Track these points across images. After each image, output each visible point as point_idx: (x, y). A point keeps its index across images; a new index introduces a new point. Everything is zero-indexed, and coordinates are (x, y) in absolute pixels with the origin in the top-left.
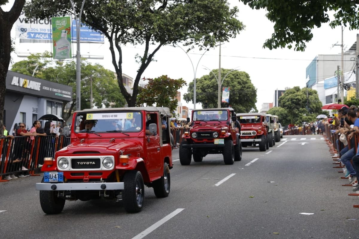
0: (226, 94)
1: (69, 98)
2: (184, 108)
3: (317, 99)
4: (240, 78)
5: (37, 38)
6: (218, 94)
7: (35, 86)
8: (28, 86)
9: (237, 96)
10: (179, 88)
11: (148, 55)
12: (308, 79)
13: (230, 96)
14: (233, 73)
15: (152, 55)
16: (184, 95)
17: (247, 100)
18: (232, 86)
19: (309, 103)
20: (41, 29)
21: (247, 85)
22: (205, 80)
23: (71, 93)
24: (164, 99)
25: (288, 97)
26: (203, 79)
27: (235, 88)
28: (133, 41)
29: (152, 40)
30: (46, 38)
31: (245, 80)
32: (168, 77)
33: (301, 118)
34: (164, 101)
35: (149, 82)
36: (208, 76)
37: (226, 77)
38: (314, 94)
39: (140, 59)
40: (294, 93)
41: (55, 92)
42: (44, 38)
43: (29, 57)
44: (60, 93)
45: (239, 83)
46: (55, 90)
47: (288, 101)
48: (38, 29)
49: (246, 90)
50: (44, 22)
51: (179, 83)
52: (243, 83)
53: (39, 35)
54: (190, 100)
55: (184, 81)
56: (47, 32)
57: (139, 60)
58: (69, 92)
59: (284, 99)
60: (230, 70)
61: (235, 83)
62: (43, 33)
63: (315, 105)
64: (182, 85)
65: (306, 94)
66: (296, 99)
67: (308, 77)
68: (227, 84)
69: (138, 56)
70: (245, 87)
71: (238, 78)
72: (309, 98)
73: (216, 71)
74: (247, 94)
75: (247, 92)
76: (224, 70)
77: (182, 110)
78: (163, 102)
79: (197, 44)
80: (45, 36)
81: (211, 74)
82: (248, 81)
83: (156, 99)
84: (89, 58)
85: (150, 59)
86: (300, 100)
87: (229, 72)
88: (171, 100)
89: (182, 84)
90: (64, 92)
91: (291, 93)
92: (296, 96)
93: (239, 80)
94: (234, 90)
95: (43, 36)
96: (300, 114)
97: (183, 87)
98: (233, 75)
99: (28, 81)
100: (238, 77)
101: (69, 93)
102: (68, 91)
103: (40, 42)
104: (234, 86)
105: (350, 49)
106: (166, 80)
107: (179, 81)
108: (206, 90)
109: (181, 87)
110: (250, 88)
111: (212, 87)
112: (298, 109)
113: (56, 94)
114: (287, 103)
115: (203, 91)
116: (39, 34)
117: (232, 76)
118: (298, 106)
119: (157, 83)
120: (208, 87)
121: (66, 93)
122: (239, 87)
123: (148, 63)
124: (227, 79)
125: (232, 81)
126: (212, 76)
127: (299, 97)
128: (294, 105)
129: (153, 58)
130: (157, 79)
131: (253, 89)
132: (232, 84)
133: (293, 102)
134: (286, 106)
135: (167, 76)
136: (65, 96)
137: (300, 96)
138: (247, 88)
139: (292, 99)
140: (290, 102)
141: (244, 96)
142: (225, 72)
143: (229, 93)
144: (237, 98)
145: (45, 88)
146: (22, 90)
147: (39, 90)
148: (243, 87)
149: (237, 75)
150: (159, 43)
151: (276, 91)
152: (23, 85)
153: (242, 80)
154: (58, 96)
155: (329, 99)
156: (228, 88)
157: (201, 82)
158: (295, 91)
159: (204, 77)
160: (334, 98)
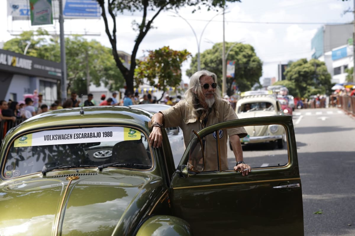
0: (231, 68)
3: (325, 71)
4: (245, 51)
6: (222, 69)
7: (25, 64)
8: (17, 65)
11: (147, 22)
13: (236, 70)
14: (237, 46)
15: (150, 22)
19: (317, 75)
22: (208, 54)
26: (206, 53)
27: (240, 62)
28: (130, 8)
29: (151, 6)
31: (250, 53)
32: (170, 48)
33: (309, 92)
35: (149, 55)
36: (211, 50)
37: (230, 51)
38: (323, 66)
39: (138, 26)
41: (48, 71)
43: (21, 35)
44: (54, 72)
45: (244, 56)
46: (48, 68)
47: (295, 74)
49: (252, 64)
52: (248, 57)
57: (136, 27)
59: (290, 71)
61: (240, 56)
63: (323, 78)
65: (314, 66)
66: (304, 72)
68: (231, 58)
69: (135, 23)
70: (251, 60)
71: (242, 51)
72: (318, 70)
73: (219, 44)
75: (253, 66)
76: (227, 43)
79: (204, 4)
81: (214, 47)
82: (253, 54)
84: (86, 35)
85: (148, 27)
86: (308, 73)
87: (233, 45)
89: (187, 55)
90: (58, 70)
91: (298, 65)
92: (304, 68)
93: (244, 53)
94: (238, 64)
96: (308, 87)
97: (187, 59)
98: (238, 48)
99: (17, 59)
104: (238, 60)
106: (167, 52)
108: (210, 65)
110: (256, 61)
111: (215, 61)
112: (306, 81)
113: (49, 73)
114: (294, 76)
117: (237, 50)
118: (306, 79)
119: (157, 54)
120: (212, 61)
122: (244, 60)
123: (147, 31)
124: (230, 53)
125: (236, 54)
126: (216, 49)
128: (302, 78)
129: (152, 25)
131: (259, 62)
132: (237, 58)
133: (300, 75)
134: (293, 79)
135: (168, 47)
137: (307, 68)
138: (253, 61)
139: (299, 72)
140: (297, 75)
141: (249, 70)
142: (229, 46)
143: (234, 66)
144: (243, 72)
145: (37, 66)
146: (10, 69)
147: (30, 68)
148: (248, 60)
149: (242, 48)
150: (159, 9)
151: (279, 65)
152: (12, 64)
153: (248, 53)
154: (52, 75)
155: (337, 71)
156: (233, 62)
157: (204, 56)
158: (302, 63)
159: (207, 51)
160: (342, 69)
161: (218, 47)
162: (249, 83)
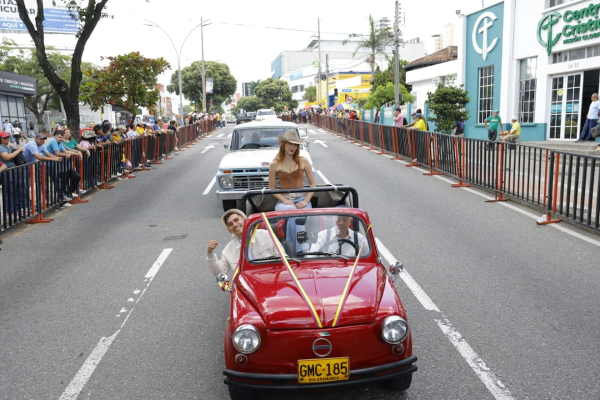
0: (210, 84)
1: (32, 91)
2: (168, 98)
3: (288, 89)
4: (221, 70)
5: (5, 27)
6: (202, 84)
9: (218, 87)
10: (160, 73)
12: (274, 72)
13: (214, 87)
14: (214, 65)
16: (167, 87)
17: (228, 91)
18: (214, 77)
19: (282, 92)
20: (7, 18)
21: (228, 76)
22: (187, 71)
23: (34, 86)
24: (137, 89)
25: (263, 87)
26: (185, 70)
27: (217, 79)
30: (15, 28)
31: (225, 71)
32: (141, 54)
34: (137, 92)
35: (110, 63)
36: (190, 68)
37: (208, 69)
38: (285, 85)
40: (268, 83)
41: (9, 84)
42: (12, 28)
44: (17, 85)
45: (220, 74)
46: (8, 81)
47: (264, 91)
48: (4, 17)
49: (227, 81)
50: (10, 10)
51: (158, 66)
52: (224, 74)
53: (6, 24)
54: (173, 92)
55: (167, 62)
56: (15, 21)
58: (31, 83)
59: (259, 89)
60: (211, 62)
61: (217, 74)
62: (11, 22)
63: (286, 95)
64: (163, 69)
65: (279, 85)
66: (271, 89)
67: (274, 70)
68: (209, 75)
70: (226, 78)
71: (219, 70)
72: (282, 88)
73: (198, 62)
74: (228, 85)
75: (228, 83)
76: (205, 62)
77: (166, 100)
78: (136, 94)
80: (13, 25)
81: (192, 65)
82: (228, 72)
83: (126, 89)
85: (98, 13)
86: (274, 90)
87: (211, 63)
88: (149, 90)
89: (164, 66)
90: (22, 84)
91: (265, 84)
92: (271, 86)
93: (220, 71)
94: (216, 81)
95: (11, 25)
96: (274, 103)
97: (165, 70)
98: (214, 66)
100: (218, 68)
101: (32, 85)
102: (29, 83)
103: (10, 32)
104: (215, 77)
105: (308, 47)
106: (137, 59)
107: (158, 62)
108: (189, 81)
109: (163, 71)
110: (231, 79)
111: (194, 78)
112: (272, 98)
113: (11, 86)
114: (263, 93)
115: (185, 82)
116: (6, 22)
117: (213, 68)
118: (272, 96)
119: (121, 63)
120: (191, 78)
121: (27, 85)
122: (221, 78)
124: (208, 71)
125: (213, 72)
126: (194, 67)
127: (273, 88)
128: (269, 95)
130: (123, 57)
131: (233, 80)
132: (214, 75)
133: (268, 92)
134: (262, 96)
135: (138, 53)
136: (25, 88)
138: (228, 79)
139: (267, 90)
140: (265, 92)
141: (225, 87)
142: (206, 64)
143: (212, 83)
144: (220, 89)
148: (224, 78)
149: (218, 67)
151: (243, 84)
153: (223, 72)
154: (16, 89)
155: (295, 89)
156: (211, 79)
157: (183, 73)
158: (269, 82)
159: (186, 68)
160: (299, 88)
161: (196, 64)
162: (223, 98)
